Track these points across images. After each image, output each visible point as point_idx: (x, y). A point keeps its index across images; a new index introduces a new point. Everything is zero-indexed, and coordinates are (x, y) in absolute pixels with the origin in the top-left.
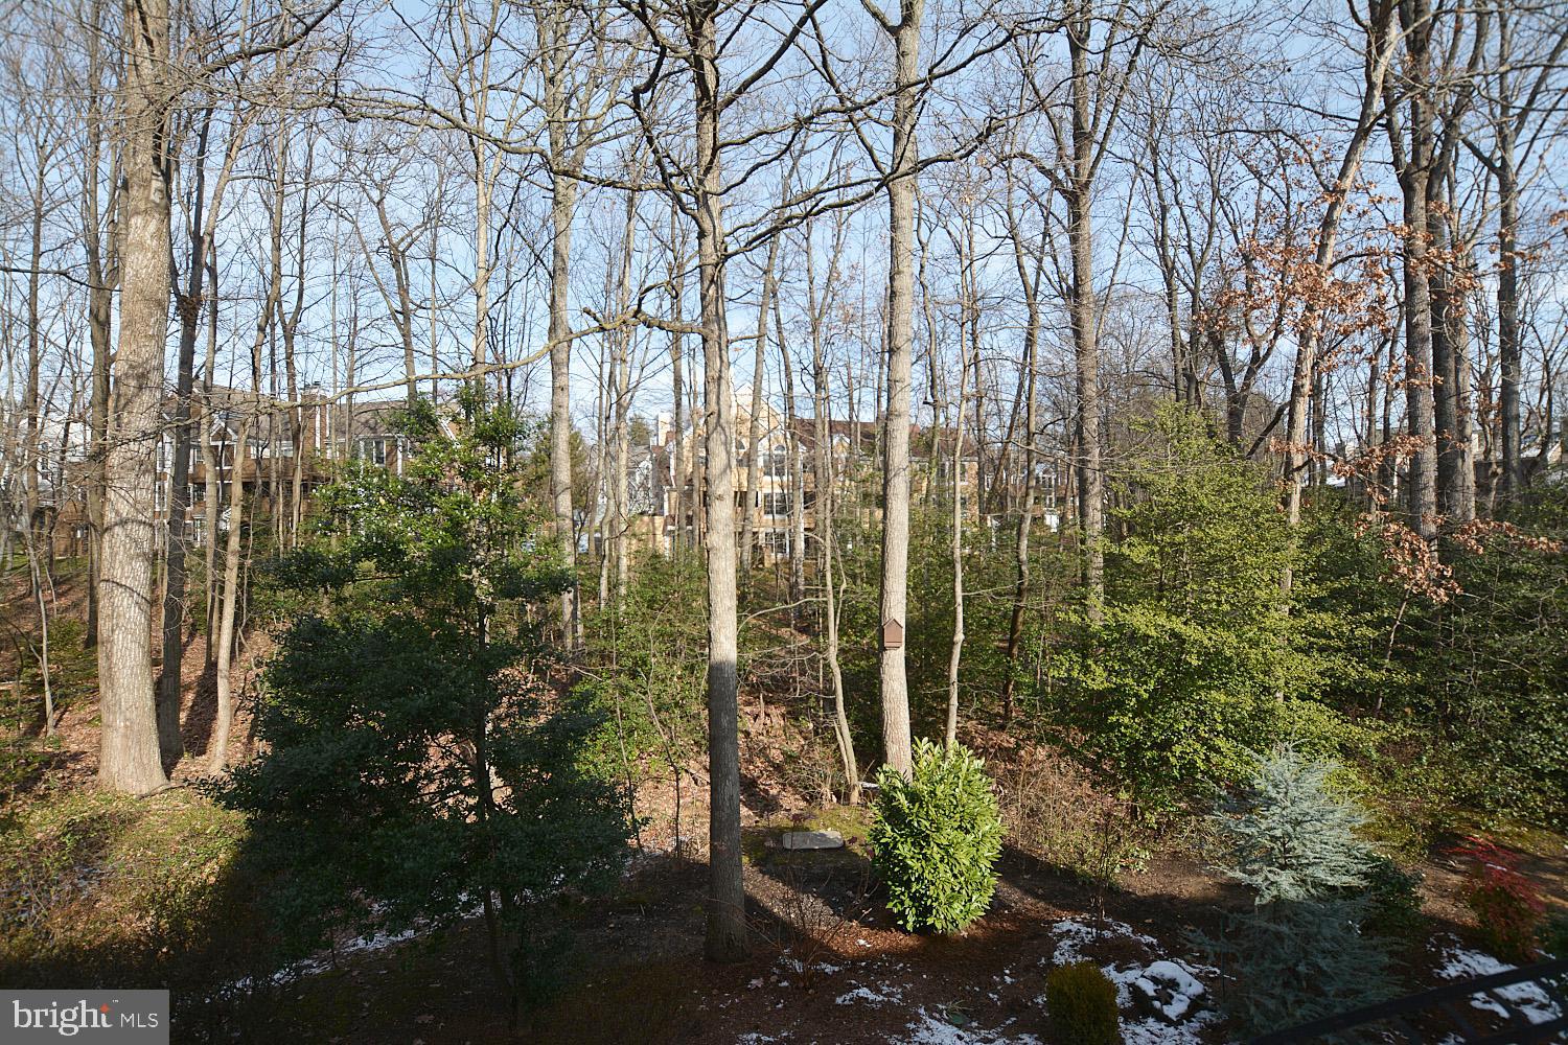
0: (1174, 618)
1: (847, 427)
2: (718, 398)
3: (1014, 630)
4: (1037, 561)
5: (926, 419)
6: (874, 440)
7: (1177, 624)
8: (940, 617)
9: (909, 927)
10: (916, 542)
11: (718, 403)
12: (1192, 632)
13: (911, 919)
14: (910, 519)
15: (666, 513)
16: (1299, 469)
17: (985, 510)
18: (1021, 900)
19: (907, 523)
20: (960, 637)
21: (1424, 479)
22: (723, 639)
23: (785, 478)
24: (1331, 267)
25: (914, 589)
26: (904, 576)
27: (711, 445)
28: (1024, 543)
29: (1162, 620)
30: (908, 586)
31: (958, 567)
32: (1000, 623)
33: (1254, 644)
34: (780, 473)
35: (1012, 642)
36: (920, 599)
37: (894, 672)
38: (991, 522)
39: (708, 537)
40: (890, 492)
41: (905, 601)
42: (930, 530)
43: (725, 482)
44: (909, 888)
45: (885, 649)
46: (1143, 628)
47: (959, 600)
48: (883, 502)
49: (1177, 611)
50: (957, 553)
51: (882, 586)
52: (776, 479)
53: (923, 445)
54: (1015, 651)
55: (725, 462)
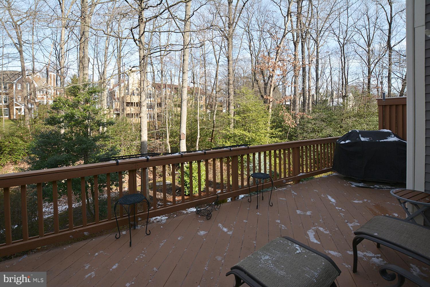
0: (243, 131)
1: (170, 86)
2: (144, 84)
3: (212, 136)
4: (218, 120)
5: (192, 85)
6: (177, 90)
7: (244, 133)
8: (195, 133)
9: (187, 194)
10: (189, 116)
11: (143, 86)
12: (247, 134)
13: (187, 192)
14: (187, 111)
15: (114, 108)
16: (271, 102)
17: (207, 108)
18: (211, 189)
19: (186, 111)
20: (199, 137)
21: (297, 104)
22: (144, 136)
23: (152, 99)
24: (278, 62)
25: (188, 127)
26: (186, 123)
27: (142, 94)
28: (215, 116)
29: (241, 132)
30: (187, 126)
31: (198, 121)
32: (209, 135)
33: (258, 136)
34: (150, 98)
35: (212, 139)
36: (189, 129)
37: (183, 145)
38: (208, 111)
39: (141, 114)
40: (182, 104)
41: (186, 129)
42: (192, 113)
43: (145, 102)
44: (186, 186)
45: (181, 140)
46: (237, 133)
47: (199, 129)
48: (180, 106)
49: (245, 130)
50: (198, 118)
51: (180, 125)
52: (149, 99)
53: (191, 92)
54: (213, 141)
55: (145, 98)
